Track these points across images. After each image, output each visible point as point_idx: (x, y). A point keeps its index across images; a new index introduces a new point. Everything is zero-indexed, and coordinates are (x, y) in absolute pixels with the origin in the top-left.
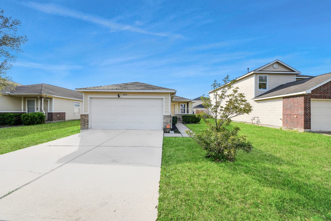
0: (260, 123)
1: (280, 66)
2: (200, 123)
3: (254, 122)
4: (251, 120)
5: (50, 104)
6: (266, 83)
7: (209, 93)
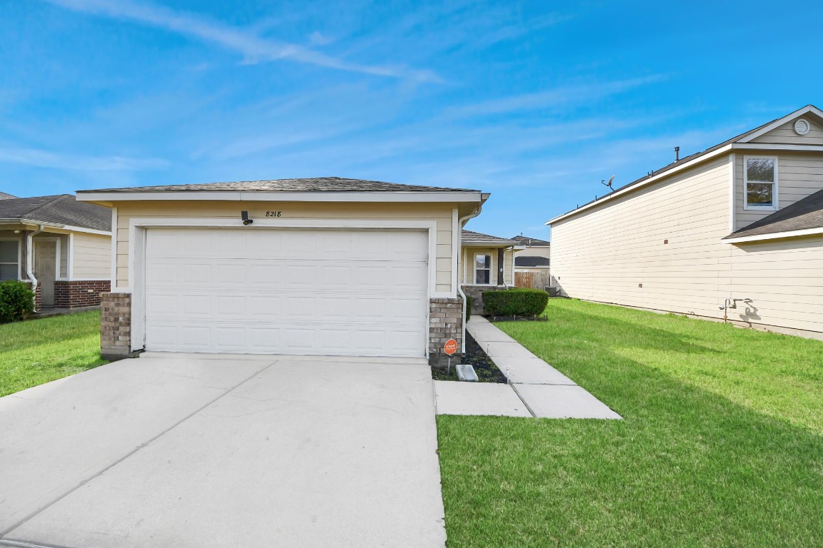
0: (760, 319)
1: (814, 128)
2: (546, 319)
3: (733, 315)
4: (721, 309)
5: (61, 253)
6: (771, 184)
7: (551, 224)
